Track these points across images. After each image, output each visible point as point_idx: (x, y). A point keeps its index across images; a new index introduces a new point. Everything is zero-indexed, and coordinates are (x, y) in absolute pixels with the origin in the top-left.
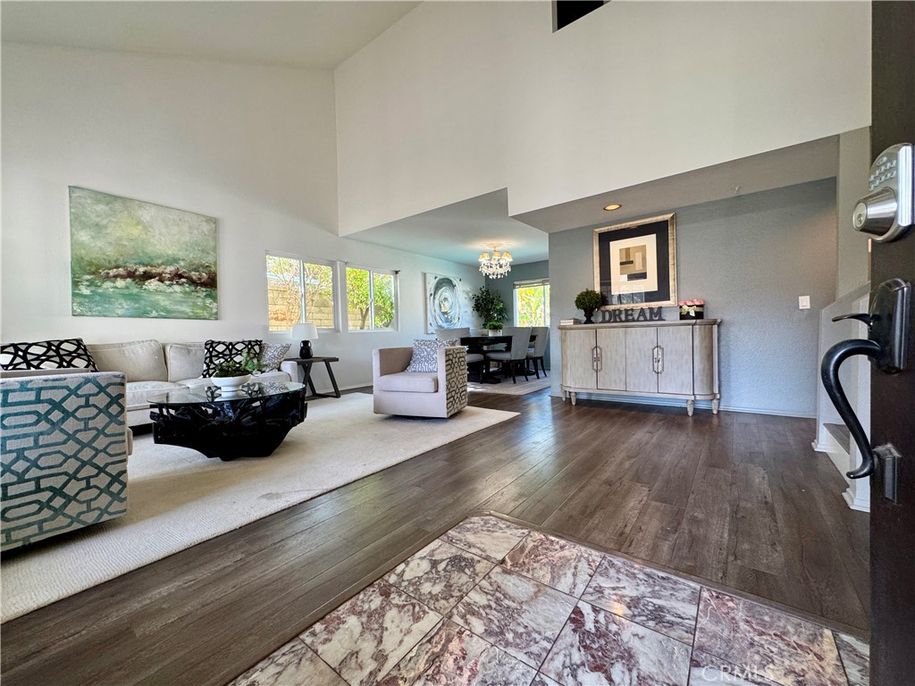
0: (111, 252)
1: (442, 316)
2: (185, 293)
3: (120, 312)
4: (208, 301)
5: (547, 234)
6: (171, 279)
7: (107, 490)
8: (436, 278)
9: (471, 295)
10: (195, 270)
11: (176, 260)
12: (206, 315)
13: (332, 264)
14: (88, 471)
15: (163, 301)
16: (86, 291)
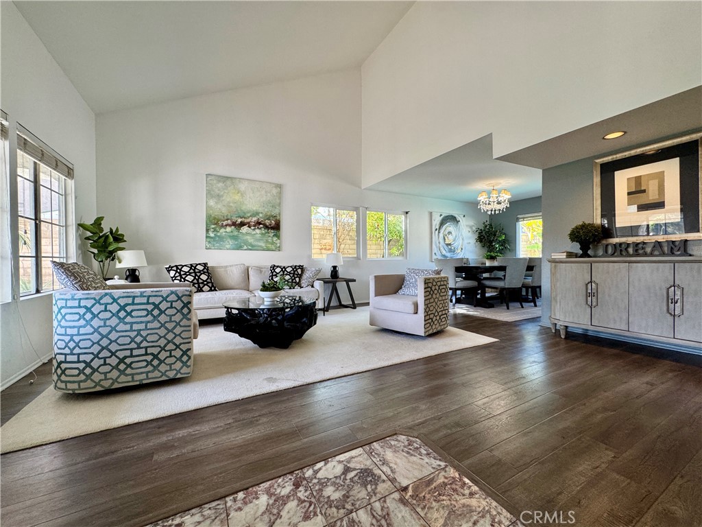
0: (225, 211)
1: (446, 247)
2: (262, 234)
3: (228, 246)
4: (275, 239)
5: (540, 171)
6: (254, 226)
7: (180, 359)
8: (441, 215)
9: (474, 228)
10: (268, 219)
11: (257, 214)
12: (274, 248)
13: (356, 209)
14: (171, 346)
15: (250, 239)
16: (212, 235)
